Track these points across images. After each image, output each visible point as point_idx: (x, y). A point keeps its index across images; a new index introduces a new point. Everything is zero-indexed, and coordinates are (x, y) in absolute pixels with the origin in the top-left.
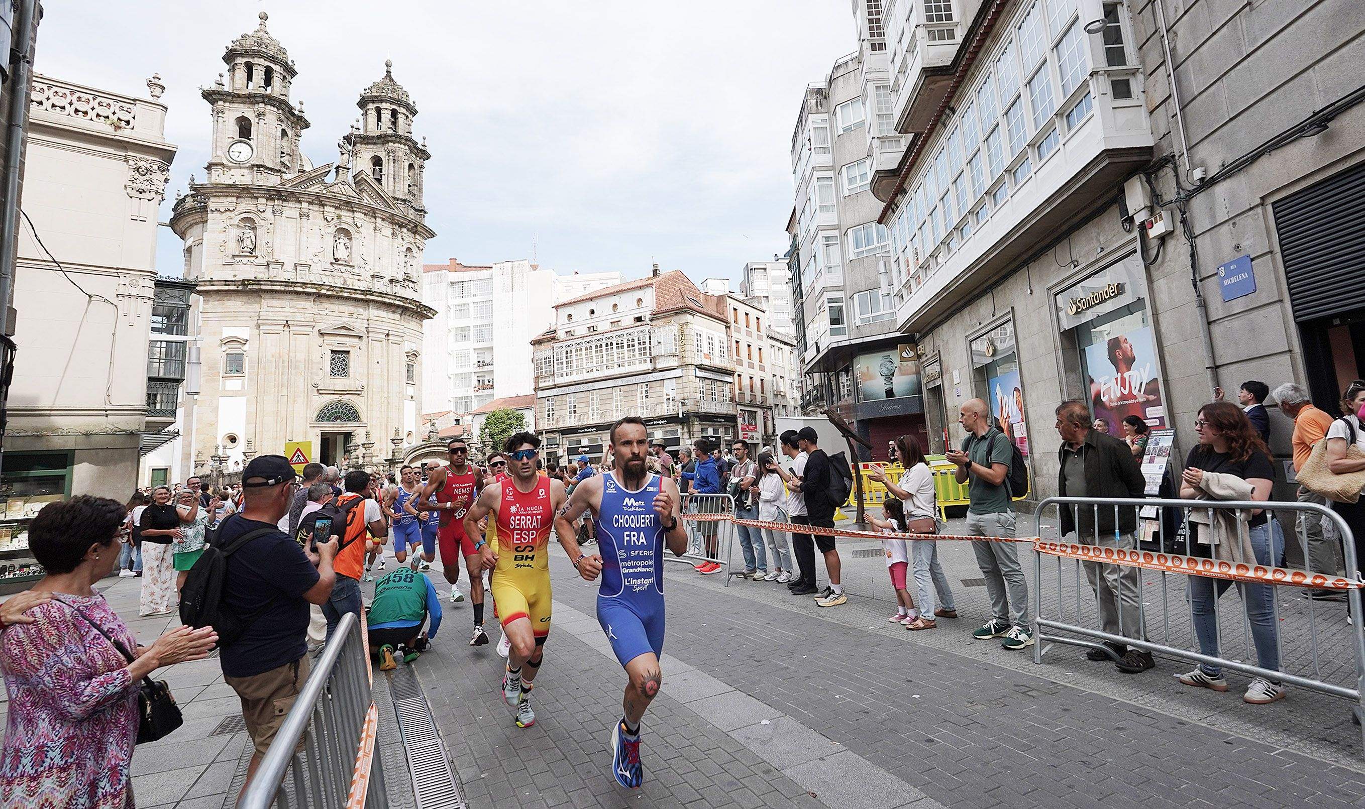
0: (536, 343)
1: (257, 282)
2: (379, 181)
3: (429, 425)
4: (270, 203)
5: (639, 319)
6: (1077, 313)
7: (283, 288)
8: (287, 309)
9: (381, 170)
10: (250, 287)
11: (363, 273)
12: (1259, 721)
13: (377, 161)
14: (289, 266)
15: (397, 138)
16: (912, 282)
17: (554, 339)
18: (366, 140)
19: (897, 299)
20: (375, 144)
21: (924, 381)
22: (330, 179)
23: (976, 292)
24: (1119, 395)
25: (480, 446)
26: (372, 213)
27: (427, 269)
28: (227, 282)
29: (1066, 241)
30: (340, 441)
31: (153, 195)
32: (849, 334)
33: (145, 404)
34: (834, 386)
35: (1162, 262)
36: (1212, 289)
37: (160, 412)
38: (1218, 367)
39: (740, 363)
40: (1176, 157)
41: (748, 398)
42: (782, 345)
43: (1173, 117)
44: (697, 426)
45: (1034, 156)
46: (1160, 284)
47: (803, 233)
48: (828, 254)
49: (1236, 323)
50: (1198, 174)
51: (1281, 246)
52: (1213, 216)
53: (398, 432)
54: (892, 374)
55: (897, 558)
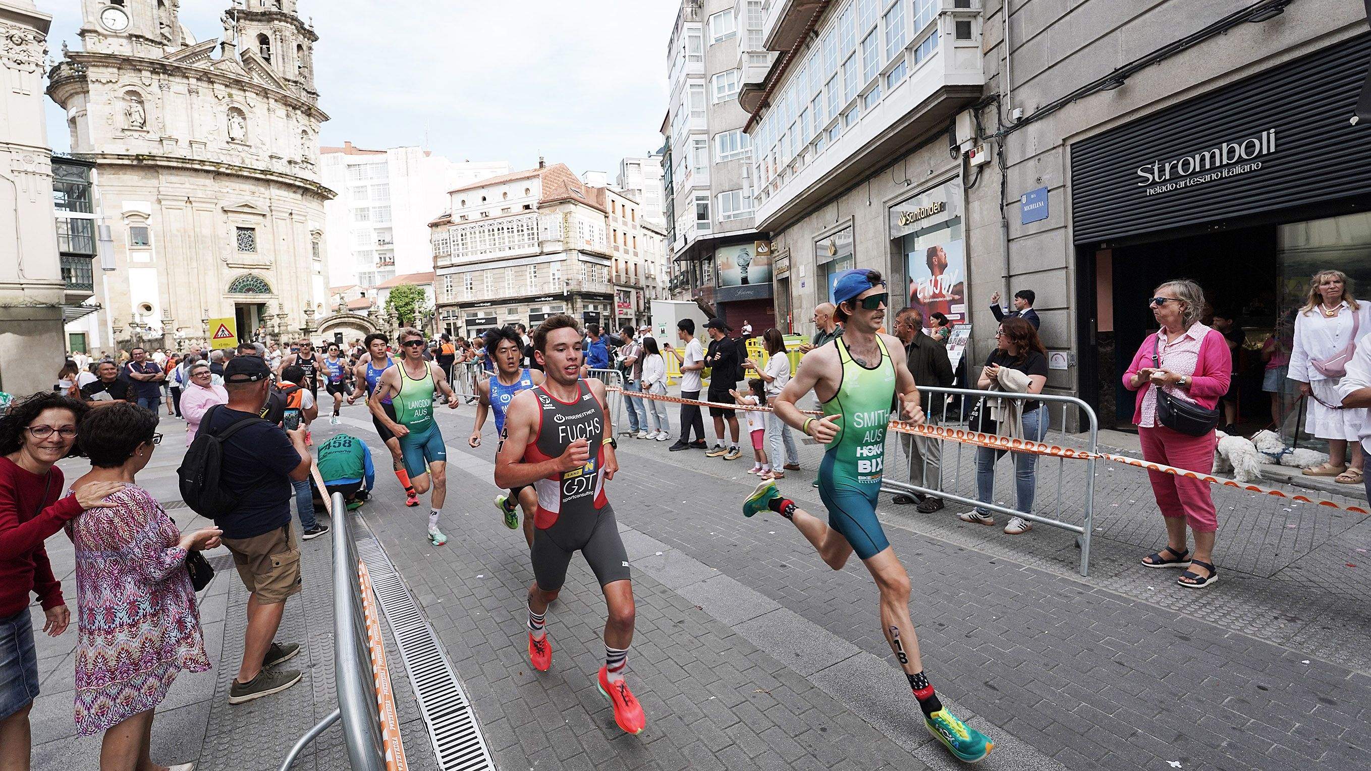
0: (434, 225)
1: (152, 157)
2: (267, 60)
3: (337, 297)
4: (154, 76)
5: (527, 207)
6: (906, 224)
7: (180, 165)
8: (187, 185)
9: (268, 49)
10: (145, 162)
11: (261, 153)
12: (1014, 546)
13: (263, 40)
14: (184, 143)
15: (283, 17)
16: (771, 188)
17: (449, 222)
18: (250, 16)
19: (756, 201)
20: (259, 21)
21: (775, 273)
22: (216, 55)
23: (824, 200)
24: (931, 294)
25: (386, 317)
26: (265, 93)
27: (324, 151)
28: (119, 157)
29: (903, 162)
30: (254, 311)
31: (33, 67)
32: (713, 228)
33: (61, 278)
34: (698, 272)
35: (979, 187)
36: (1014, 213)
37: (77, 286)
38: (1011, 276)
39: (617, 249)
40: (1001, 97)
41: (623, 280)
42: (653, 234)
43: (1003, 60)
44: (579, 303)
45: (884, 85)
46: (975, 205)
47: (676, 136)
48: (697, 157)
49: (1029, 242)
50: (1016, 114)
51: (1073, 181)
52: (1024, 152)
53: (309, 304)
54: (748, 265)
55: (758, 426)
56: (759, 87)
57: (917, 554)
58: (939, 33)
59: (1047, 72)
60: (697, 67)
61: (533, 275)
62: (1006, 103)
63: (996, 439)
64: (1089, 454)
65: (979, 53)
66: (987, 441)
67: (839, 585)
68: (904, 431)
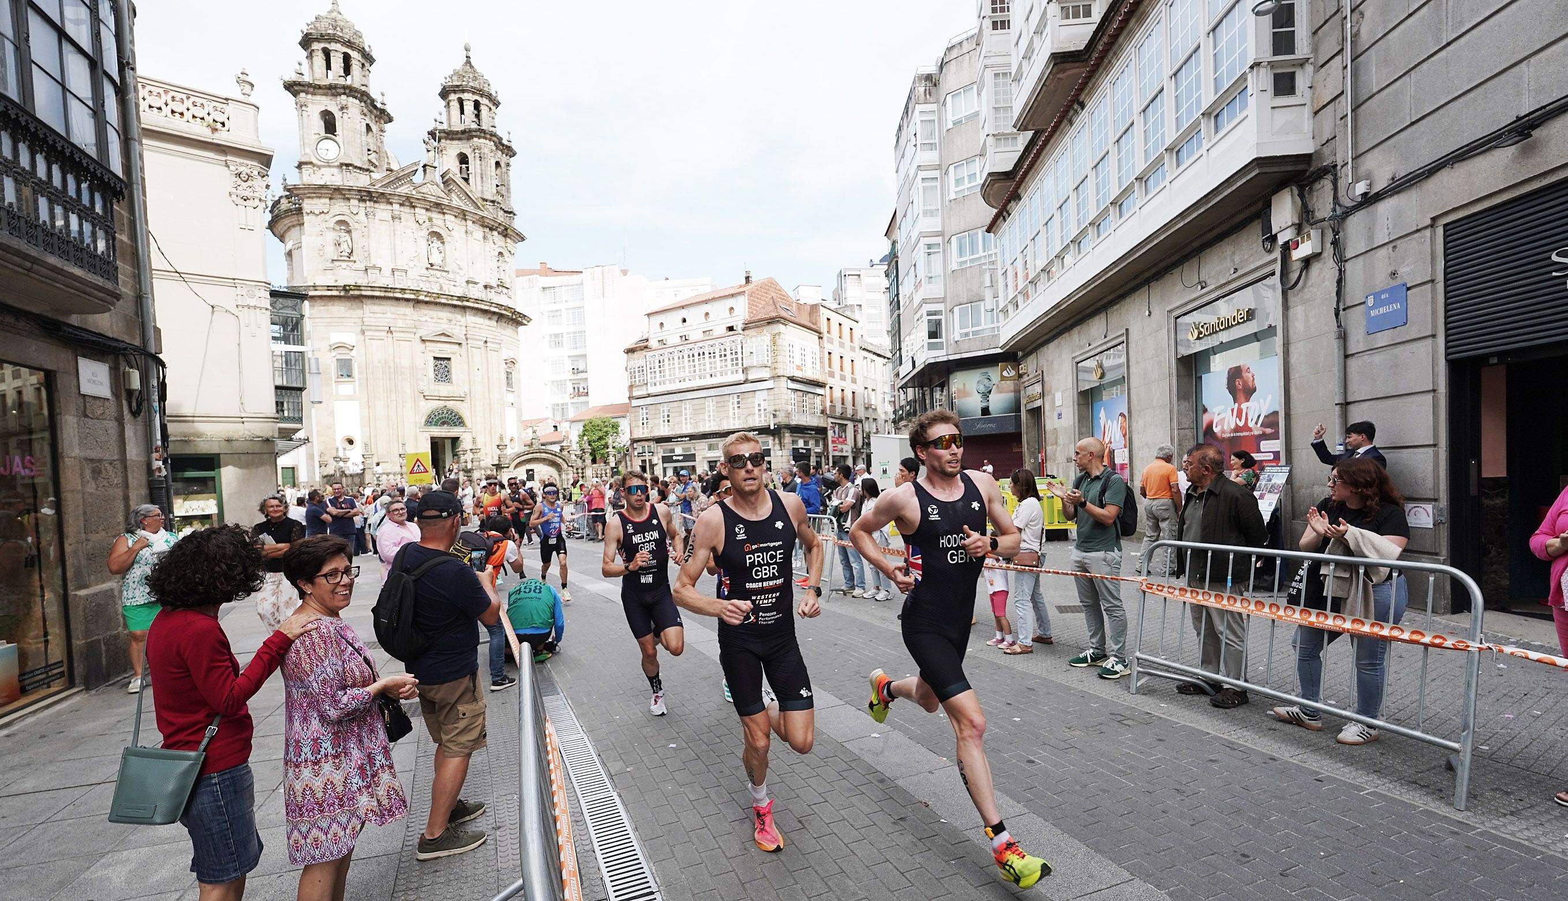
0: (630, 351)
1: (358, 287)
2: (466, 180)
3: (530, 430)
4: (362, 205)
5: (731, 329)
6: (1198, 338)
7: (382, 294)
8: (389, 315)
9: (468, 168)
10: (351, 292)
11: (458, 278)
12: (1350, 760)
13: (463, 159)
14: (386, 271)
15: (482, 133)
16: (1020, 299)
17: (646, 347)
18: (451, 135)
19: (1001, 315)
20: (460, 139)
21: (1023, 402)
22: (418, 178)
23: (1088, 311)
24: (1233, 426)
25: (579, 453)
26: (463, 215)
27: (520, 273)
28: (329, 288)
29: (1195, 260)
30: (448, 445)
31: (257, 202)
32: (947, 349)
33: (275, 411)
34: (928, 402)
35: (1303, 287)
36: (1356, 321)
37: (289, 419)
38: (1348, 403)
39: (832, 375)
40: (1339, 168)
41: (838, 411)
42: (875, 357)
43: (1341, 119)
44: (788, 438)
45: (1171, 163)
46: (1298, 311)
47: (903, 240)
48: (929, 263)
49: (1378, 358)
50: (1361, 188)
51: (1446, 274)
52: (1371, 238)
53: (501, 438)
54: (990, 392)
55: (1000, 586)
56: (1007, 176)
57: (1211, 761)
58: (1250, 91)
59: (1409, 130)
60: (931, 157)
61: (736, 405)
62: (1346, 175)
63: (1326, 617)
64: (1470, 643)
65: (1307, 112)
66: (1313, 619)
67: (1104, 791)
68: (1194, 601)
